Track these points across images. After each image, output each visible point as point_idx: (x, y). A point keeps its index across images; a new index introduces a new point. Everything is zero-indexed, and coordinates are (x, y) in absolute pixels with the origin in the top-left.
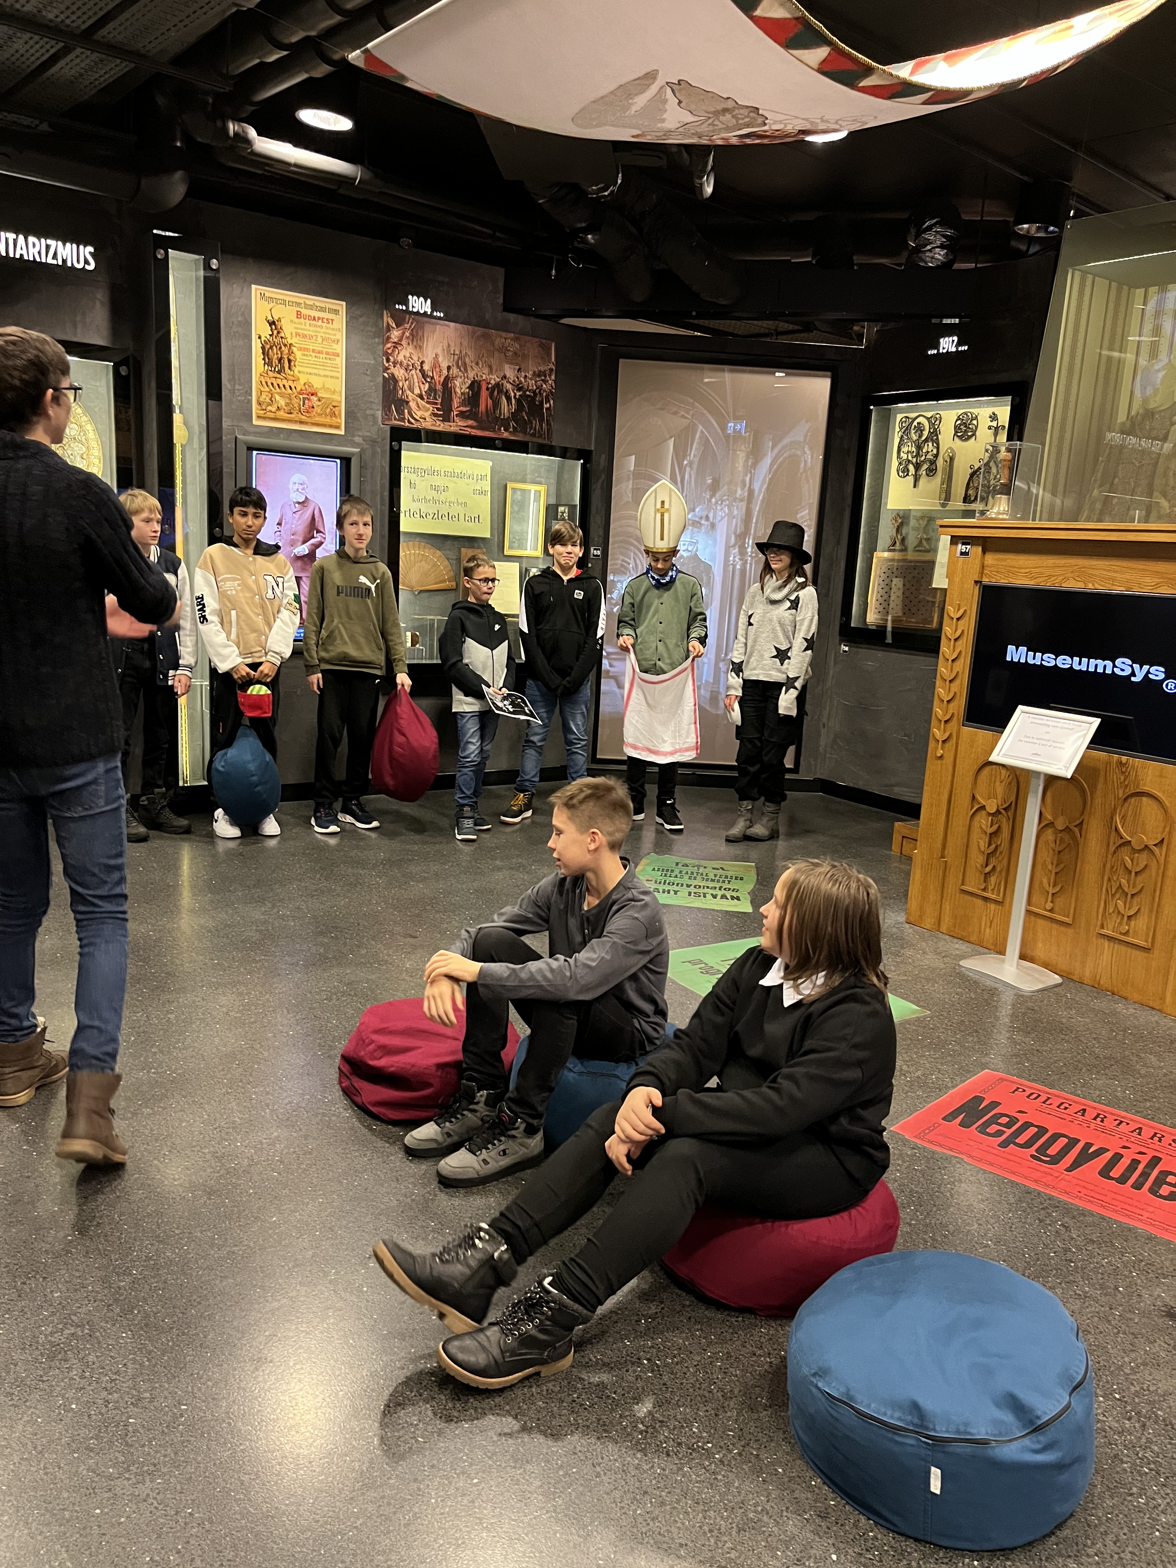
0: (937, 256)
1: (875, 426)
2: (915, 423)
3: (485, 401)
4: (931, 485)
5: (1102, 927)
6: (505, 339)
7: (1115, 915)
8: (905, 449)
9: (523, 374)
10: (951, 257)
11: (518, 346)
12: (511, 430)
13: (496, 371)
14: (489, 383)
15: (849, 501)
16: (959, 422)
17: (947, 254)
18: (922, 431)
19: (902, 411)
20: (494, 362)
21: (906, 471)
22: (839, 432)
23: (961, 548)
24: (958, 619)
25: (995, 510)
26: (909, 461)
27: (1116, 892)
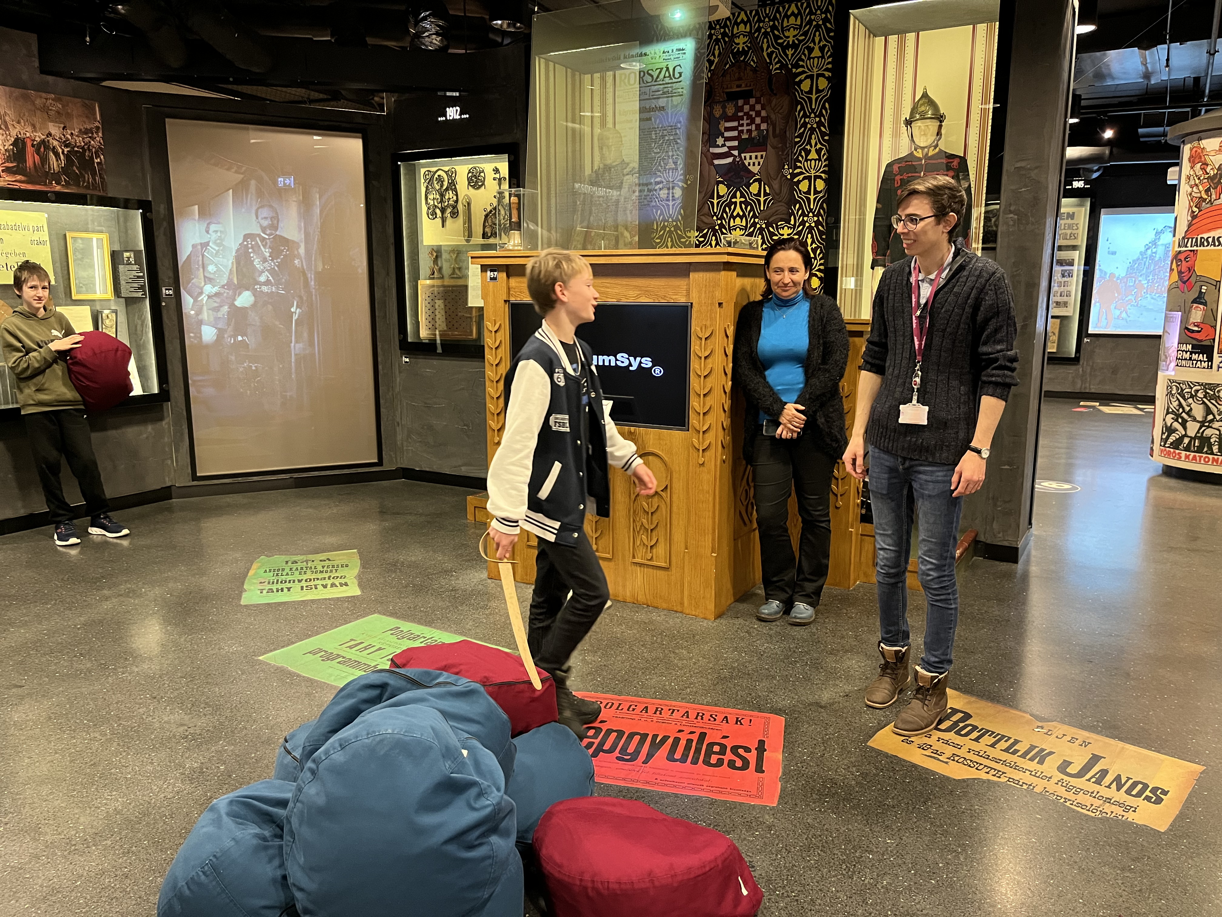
0: (434, 41)
1: (405, 178)
2: (436, 176)
3: (31, 158)
4: (456, 225)
5: (634, 557)
6: (46, 99)
7: (641, 548)
8: (431, 197)
9: (69, 132)
10: (445, 43)
11: (60, 106)
12: (63, 183)
13: (40, 129)
14: (34, 140)
15: (392, 240)
16: (470, 175)
17: (441, 41)
18: (442, 182)
19: (424, 166)
20: (37, 121)
21: (434, 214)
22: (375, 183)
23: (489, 274)
24: (496, 332)
25: (512, 243)
26: (436, 206)
27: (640, 529)
